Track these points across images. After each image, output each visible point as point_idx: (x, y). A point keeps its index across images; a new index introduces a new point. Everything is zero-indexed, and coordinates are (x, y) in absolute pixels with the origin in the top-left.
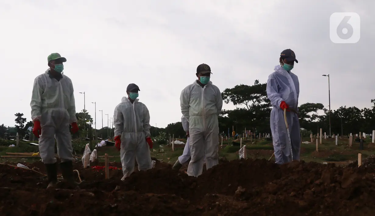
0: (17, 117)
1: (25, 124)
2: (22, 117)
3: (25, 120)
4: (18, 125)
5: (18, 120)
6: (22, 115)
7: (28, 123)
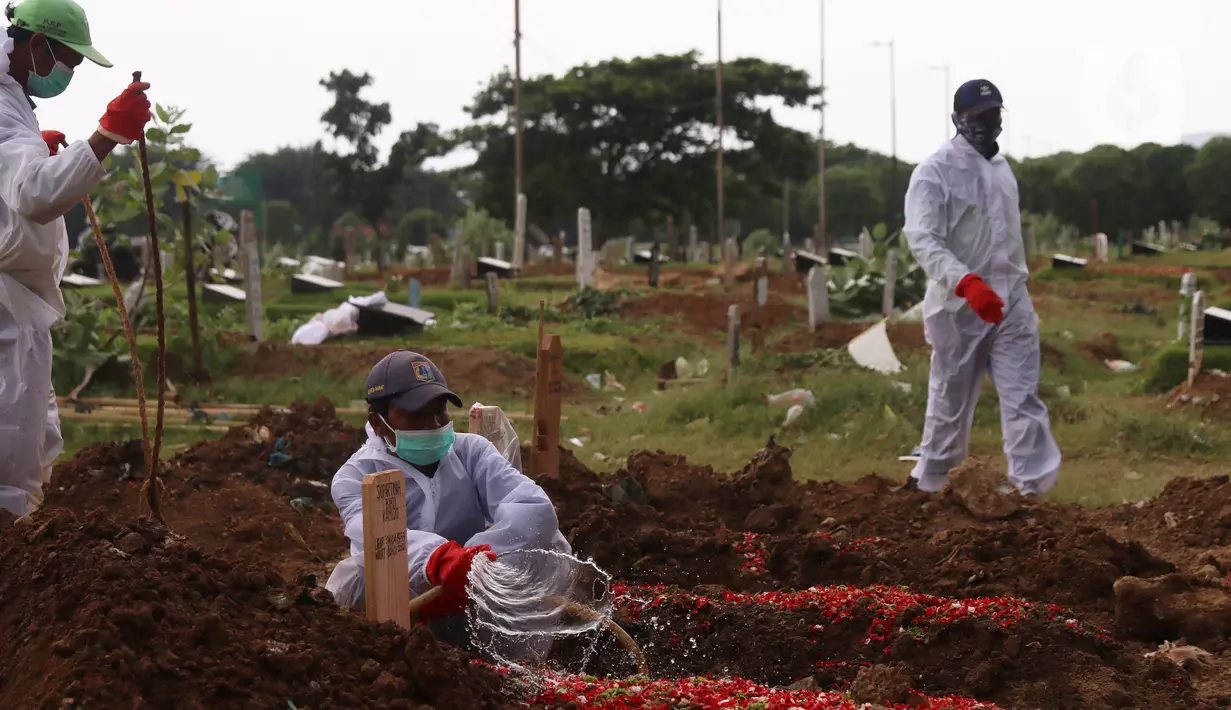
0: (329, 99)
1: (384, 143)
2: (365, 94)
3: (381, 113)
4: (344, 147)
5: (339, 118)
6: (365, 80)
7: (402, 133)
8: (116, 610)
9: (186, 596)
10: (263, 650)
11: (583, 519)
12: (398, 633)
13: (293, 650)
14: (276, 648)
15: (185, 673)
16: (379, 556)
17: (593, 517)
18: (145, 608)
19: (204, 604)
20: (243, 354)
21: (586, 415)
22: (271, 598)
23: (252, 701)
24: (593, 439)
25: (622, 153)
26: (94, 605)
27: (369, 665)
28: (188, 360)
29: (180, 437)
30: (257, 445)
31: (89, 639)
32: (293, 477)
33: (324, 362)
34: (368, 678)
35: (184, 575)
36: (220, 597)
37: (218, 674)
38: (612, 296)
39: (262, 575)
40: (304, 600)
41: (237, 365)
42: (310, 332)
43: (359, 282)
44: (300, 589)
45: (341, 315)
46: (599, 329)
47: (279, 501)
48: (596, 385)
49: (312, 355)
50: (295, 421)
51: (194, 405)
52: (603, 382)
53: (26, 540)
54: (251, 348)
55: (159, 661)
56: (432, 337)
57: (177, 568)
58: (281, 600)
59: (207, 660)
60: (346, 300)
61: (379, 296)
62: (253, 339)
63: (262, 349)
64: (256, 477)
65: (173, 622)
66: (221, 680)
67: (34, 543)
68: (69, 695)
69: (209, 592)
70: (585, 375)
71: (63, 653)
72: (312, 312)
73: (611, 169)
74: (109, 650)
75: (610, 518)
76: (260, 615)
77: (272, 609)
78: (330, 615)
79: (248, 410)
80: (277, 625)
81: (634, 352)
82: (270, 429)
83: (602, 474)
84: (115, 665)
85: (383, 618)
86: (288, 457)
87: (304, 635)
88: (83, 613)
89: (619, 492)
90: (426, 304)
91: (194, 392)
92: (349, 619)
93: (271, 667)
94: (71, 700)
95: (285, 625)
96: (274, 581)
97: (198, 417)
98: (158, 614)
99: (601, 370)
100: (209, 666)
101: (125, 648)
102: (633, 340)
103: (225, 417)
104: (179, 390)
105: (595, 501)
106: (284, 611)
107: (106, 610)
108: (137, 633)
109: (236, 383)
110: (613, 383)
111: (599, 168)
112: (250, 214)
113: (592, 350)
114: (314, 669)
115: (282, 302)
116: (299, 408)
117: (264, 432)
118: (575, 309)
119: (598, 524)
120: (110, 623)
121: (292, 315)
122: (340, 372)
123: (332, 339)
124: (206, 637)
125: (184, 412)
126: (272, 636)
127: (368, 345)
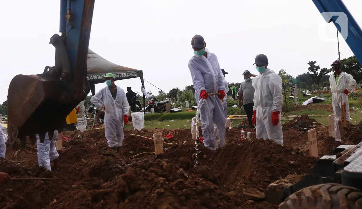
0: (309, 66)
1: (319, 71)
2: (315, 65)
3: (318, 67)
4: (312, 73)
5: (311, 69)
6: (315, 62)
7: (321, 70)
8: (264, 156)
9: (276, 153)
10: (290, 162)
11: (351, 134)
12: (315, 158)
13: (295, 162)
14: (292, 162)
15: (276, 167)
16: (311, 144)
17: (353, 134)
18: (269, 156)
19: (280, 154)
20: (294, 107)
21: (352, 114)
22: (292, 153)
23: (288, 172)
24: (354, 118)
25: (358, 70)
26: (260, 155)
27: (309, 164)
28: (285, 109)
29: (284, 121)
30: (295, 123)
31: (259, 161)
32: (301, 128)
33: (307, 108)
34: (310, 167)
35: (276, 149)
36: (282, 153)
37: (281, 167)
38: (356, 94)
39: (290, 149)
40: (298, 153)
41: (293, 109)
42: (305, 103)
43: (315, 94)
44: (296, 151)
45: (310, 100)
46: (354, 100)
47: (298, 132)
48: (354, 109)
49: (305, 107)
50: (301, 118)
51: (286, 116)
52: (355, 108)
53: (250, 143)
54: (296, 106)
55: (271, 165)
56: (325, 102)
57: (275, 148)
58: (293, 153)
59: (280, 165)
60: (311, 97)
61: (316, 96)
62: (296, 105)
63: (297, 106)
64: (295, 128)
65: (274, 158)
66: (282, 168)
67: (251, 144)
68: (256, 171)
69: (281, 152)
70: (352, 107)
71: (255, 164)
72: (306, 100)
73: (356, 73)
74: (262, 163)
75: (356, 134)
76: (290, 156)
77: (292, 155)
78: (302, 156)
79: (295, 116)
80: (293, 158)
81: (361, 103)
82: (297, 120)
83: (355, 125)
84: (263, 166)
85: (313, 156)
86: (300, 124)
87: (297, 160)
88: (259, 156)
89: (358, 128)
90: (324, 97)
91: (287, 114)
92: (306, 156)
93: (291, 166)
94: (256, 172)
95: (294, 158)
96: (292, 150)
97: (287, 118)
98: (271, 156)
99: (355, 106)
100: (280, 166)
101: (265, 163)
102: (360, 101)
103: (291, 118)
104: (284, 114)
105: (353, 131)
106: (294, 155)
107: (262, 156)
108: (267, 160)
109: (293, 112)
110: (357, 108)
111: (354, 73)
112: (297, 85)
113: (353, 103)
114: (299, 166)
115: (301, 98)
116: (302, 116)
117: (296, 120)
118: (350, 96)
119: (354, 135)
120: (263, 158)
121: (303, 100)
122: (310, 109)
123: (309, 104)
124: (280, 160)
125: (285, 117)
126: (291, 160)
127: (315, 104)
